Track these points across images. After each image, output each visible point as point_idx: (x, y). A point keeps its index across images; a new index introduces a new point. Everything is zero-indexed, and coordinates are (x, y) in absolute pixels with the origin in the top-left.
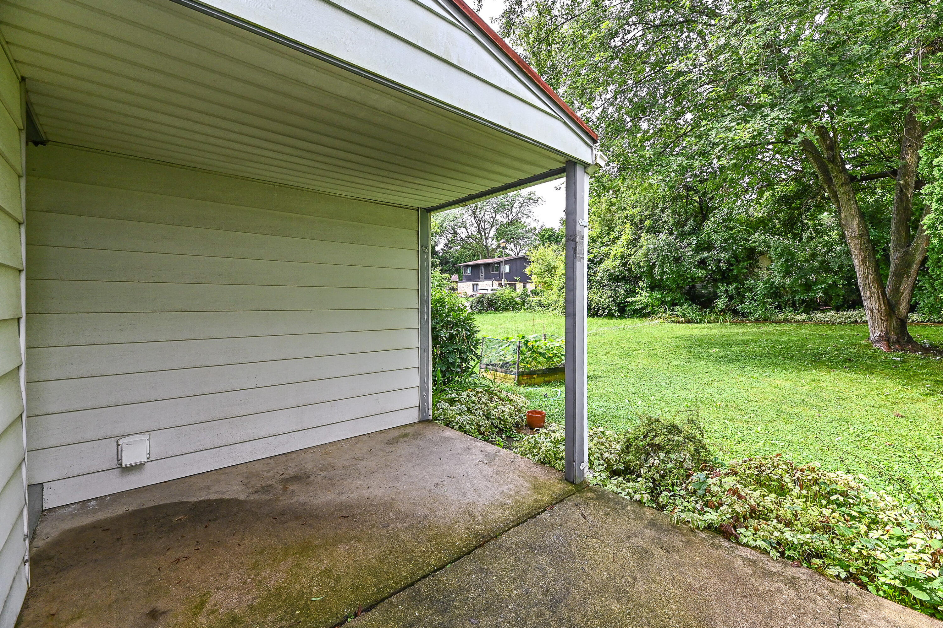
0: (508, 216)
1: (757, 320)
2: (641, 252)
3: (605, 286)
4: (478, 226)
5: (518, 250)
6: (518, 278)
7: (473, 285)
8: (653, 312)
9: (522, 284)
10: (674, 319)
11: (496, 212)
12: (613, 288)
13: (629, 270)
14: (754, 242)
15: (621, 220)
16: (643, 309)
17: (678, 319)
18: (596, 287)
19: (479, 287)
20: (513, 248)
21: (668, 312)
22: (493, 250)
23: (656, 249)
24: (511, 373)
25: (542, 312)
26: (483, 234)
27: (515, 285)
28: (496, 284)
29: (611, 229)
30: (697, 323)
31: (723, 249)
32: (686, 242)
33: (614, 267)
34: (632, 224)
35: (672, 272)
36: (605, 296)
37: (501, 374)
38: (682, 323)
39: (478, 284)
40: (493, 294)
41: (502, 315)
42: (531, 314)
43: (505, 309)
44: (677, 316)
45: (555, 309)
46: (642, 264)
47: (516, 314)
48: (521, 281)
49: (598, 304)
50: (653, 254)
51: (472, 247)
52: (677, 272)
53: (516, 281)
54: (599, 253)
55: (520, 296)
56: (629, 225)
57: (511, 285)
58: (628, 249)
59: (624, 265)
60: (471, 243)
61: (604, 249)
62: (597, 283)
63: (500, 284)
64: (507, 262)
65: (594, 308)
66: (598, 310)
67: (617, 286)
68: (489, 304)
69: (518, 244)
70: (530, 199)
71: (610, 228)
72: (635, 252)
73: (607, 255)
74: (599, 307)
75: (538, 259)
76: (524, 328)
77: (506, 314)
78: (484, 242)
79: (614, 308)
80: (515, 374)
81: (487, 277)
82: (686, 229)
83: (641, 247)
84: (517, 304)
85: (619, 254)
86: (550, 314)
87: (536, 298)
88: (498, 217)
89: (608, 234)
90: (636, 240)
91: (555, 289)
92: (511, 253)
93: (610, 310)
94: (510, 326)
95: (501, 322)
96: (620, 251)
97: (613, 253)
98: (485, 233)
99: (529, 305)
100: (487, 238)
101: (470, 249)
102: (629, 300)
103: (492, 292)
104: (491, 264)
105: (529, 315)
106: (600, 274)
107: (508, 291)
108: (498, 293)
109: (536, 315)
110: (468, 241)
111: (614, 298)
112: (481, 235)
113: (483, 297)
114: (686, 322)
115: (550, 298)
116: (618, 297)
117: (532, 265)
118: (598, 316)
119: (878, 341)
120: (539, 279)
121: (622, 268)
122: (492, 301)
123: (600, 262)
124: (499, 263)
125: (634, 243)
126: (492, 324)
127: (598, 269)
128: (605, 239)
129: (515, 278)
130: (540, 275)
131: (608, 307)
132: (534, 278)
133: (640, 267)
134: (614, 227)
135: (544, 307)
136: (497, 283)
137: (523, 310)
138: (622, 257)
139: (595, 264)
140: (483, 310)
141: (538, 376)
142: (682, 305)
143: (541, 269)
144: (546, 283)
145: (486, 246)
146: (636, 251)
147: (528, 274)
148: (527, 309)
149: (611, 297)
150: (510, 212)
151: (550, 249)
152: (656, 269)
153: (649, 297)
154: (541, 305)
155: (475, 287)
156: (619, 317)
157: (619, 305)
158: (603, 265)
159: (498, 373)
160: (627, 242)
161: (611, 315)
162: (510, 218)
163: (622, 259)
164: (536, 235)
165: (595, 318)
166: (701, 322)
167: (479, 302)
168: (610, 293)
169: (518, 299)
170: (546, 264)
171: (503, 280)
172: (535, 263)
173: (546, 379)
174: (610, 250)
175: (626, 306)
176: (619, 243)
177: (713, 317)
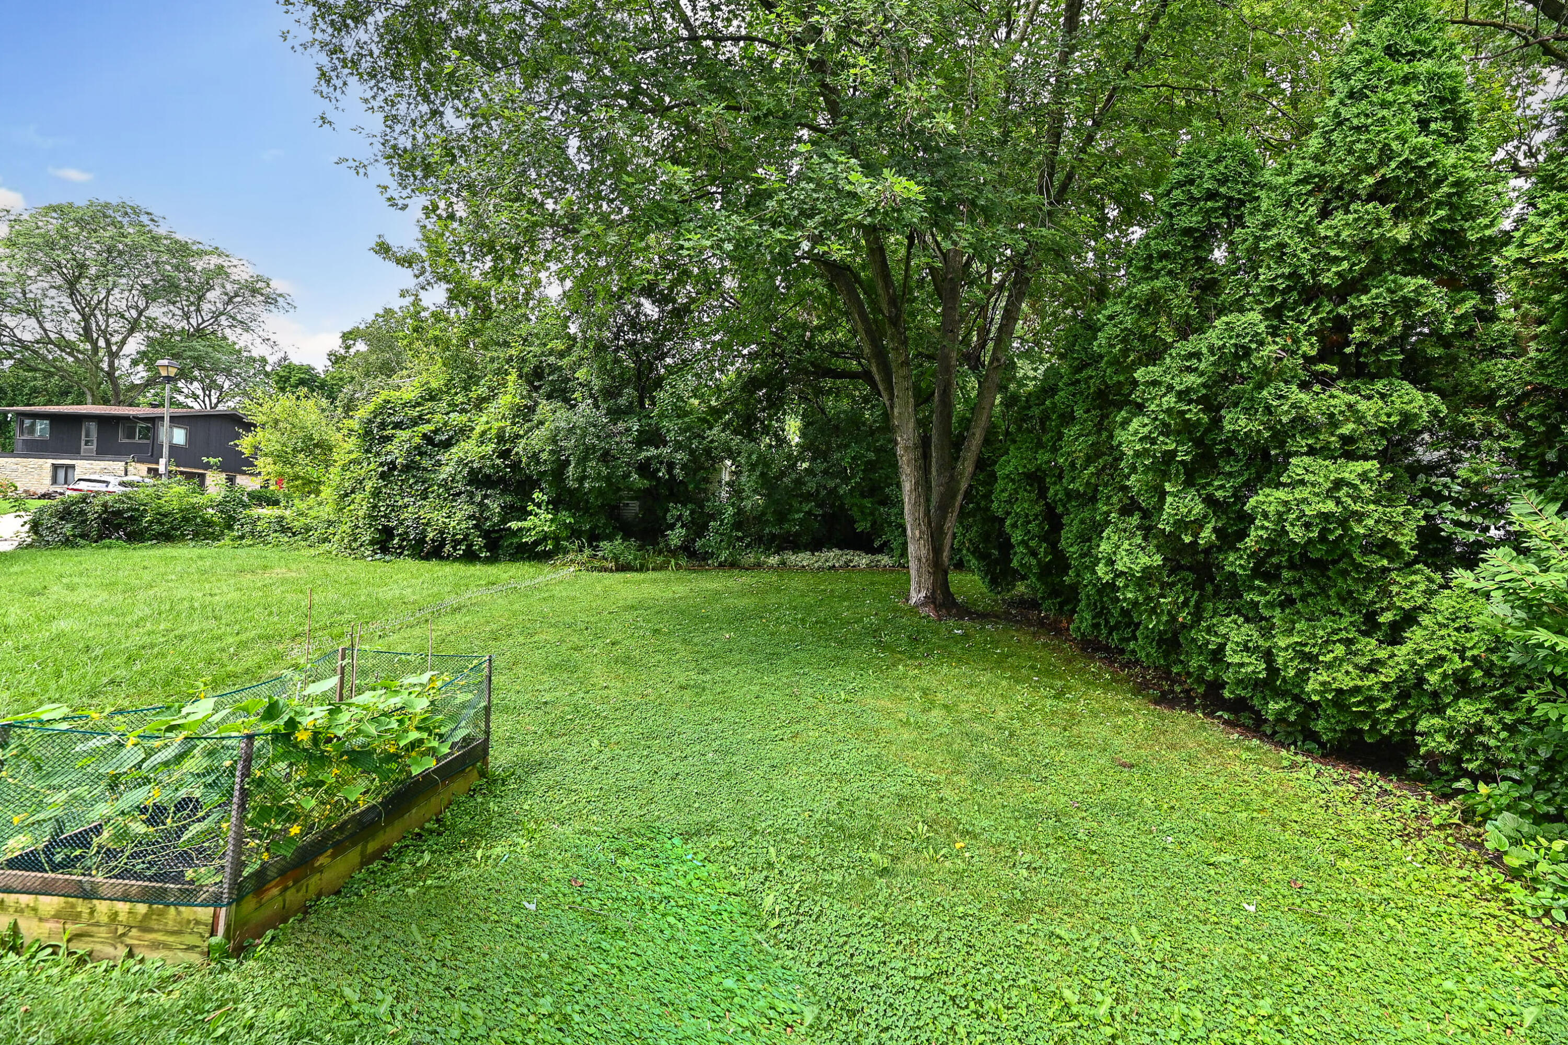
0: (187, 316)
1: (721, 565)
2: (542, 432)
3: (459, 494)
4: (86, 318)
5: (214, 401)
6: (212, 460)
7: (55, 468)
8: (558, 550)
9: (224, 476)
10: (597, 564)
11: (150, 295)
12: (478, 499)
13: (516, 466)
14: (712, 441)
15: (496, 365)
16: (536, 543)
17: (605, 564)
18: (439, 496)
19: (78, 474)
20: (200, 392)
21: (587, 552)
22: (133, 387)
23: (571, 430)
24: (189, 896)
25: (286, 547)
26: (102, 343)
27: (202, 477)
28: (138, 471)
29: (471, 380)
30: (637, 571)
31: (678, 446)
32: (621, 426)
33: (483, 457)
34: (520, 376)
35: (599, 477)
36: (459, 515)
37: (122, 907)
38: (611, 571)
39: (73, 467)
40: (125, 494)
41: (152, 552)
42: (254, 551)
43: (167, 537)
44: (604, 558)
45: (326, 540)
46: (544, 456)
47: (205, 552)
48: (222, 468)
49: (442, 532)
50: (566, 438)
51: (59, 369)
52: (608, 479)
53: (208, 466)
54: (445, 424)
55: (220, 503)
56: (513, 377)
57: (189, 476)
58: (514, 424)
59: (505, 454)
60: (55, 360)
61: (456, 419)
62: (439, 486)
63: (154, 472)
64: (176, 420)
65: (433, 541)
66: (442, 544)
67: (486, 496)
68: (105, 521)
69: (213, 385)
70: (254, 291)
71: (470, 377)
72: (527, 432)
73: (463, 432)
74: (444, 539)
75: (276, 422)
76: (234, 596)
77: (168, 550)
78: (105, 366)
79: (479, 542)
80: (215, 901)
81: (105, 451)
82: (623, 401)
83: (541, 423)
84: (210, 524)
85: (494, 431)
86: (312, 551)
87: (267, 512)
88: (155, 311)
89: (466, 388)
90: (532, 409)
91: (327, 492)
92: (190, 402)
93: (470, 546)
94: (182, 593)
95: (147, 576)
96: (496, 425)
97: (478, 429)
98: (108, 342)
99: (247, 528)
100: (113, 355)
101: (51, 375)
102: (514, 525)
103: (120, 490)
104: (126, 418)
105: (248, 555)
106: (448, 469)
107: (182, 489)
108: (141, 495)
109: (271, 554)
110: (43, 351)
111: (479, 521)
112: (95, 344)
113: (84, 500)
114: (617, 570)
115: (312, 513)
116: (487, 519)
117: (260, 434)
118: (441, 558)
119: (923, 604)
120: (278, 468)
121: (498, 461)
122: (119, 513)
123: (447, 445)
124: (154, 421)
125: (525, 413)
126: (111, 586)
127: (444, 458)
128: (460, 399)
129: (205, 459)
130: (280, 457)
131: (465, 539)
132: (264, 465)
133: (538, 462)
134: (480, 378)
135: (294, 534)
136: (143, 468)
137: (227, 540)
138: (501, 438)
139: (434, 445)
140: (82, 536)
141: (339, 849)
142: (610, 538)
143: (284, 445)
144: (297, 477)
145: (110, 374)
146: (530, 430)
147: (247, 452)
148: (242, 537)
149: (470, 517)
150: (192, 308)
151: (311, 402)
152: (571, 468)
153: (552, 521)
154: (284, 530)
155: (61, 474)
156: (492, 560)
157: (486, 534)
158: (454, 450)
159: (102, 907)
160: (511, 409)
161: (470, 557)
162: (193, 322)
163: (498, 443)
164: (267, 375)
165: (434, 562)
166: (642, 569)
167: (65, 514)
168: (470, 509)
169: (211, 511)
170: (300, 434)
171: (163, 461)
172: (269, 430)
173: (372, 847)
174: (470, 420)
175: (501, 537)
176: (492, 407)
177: (660, 560)
